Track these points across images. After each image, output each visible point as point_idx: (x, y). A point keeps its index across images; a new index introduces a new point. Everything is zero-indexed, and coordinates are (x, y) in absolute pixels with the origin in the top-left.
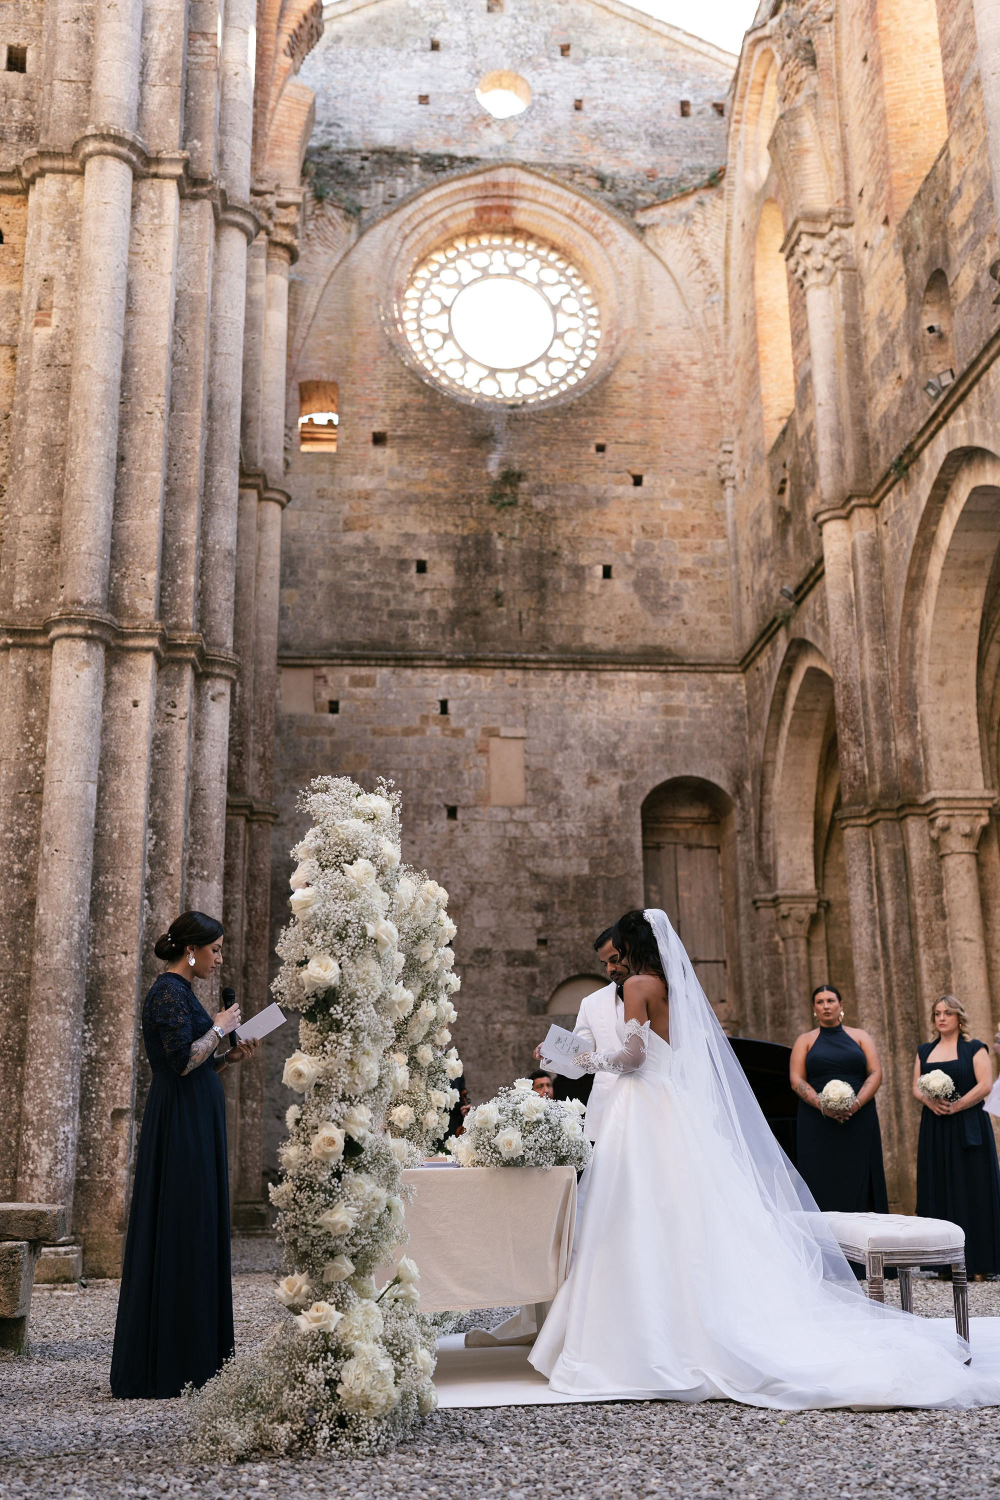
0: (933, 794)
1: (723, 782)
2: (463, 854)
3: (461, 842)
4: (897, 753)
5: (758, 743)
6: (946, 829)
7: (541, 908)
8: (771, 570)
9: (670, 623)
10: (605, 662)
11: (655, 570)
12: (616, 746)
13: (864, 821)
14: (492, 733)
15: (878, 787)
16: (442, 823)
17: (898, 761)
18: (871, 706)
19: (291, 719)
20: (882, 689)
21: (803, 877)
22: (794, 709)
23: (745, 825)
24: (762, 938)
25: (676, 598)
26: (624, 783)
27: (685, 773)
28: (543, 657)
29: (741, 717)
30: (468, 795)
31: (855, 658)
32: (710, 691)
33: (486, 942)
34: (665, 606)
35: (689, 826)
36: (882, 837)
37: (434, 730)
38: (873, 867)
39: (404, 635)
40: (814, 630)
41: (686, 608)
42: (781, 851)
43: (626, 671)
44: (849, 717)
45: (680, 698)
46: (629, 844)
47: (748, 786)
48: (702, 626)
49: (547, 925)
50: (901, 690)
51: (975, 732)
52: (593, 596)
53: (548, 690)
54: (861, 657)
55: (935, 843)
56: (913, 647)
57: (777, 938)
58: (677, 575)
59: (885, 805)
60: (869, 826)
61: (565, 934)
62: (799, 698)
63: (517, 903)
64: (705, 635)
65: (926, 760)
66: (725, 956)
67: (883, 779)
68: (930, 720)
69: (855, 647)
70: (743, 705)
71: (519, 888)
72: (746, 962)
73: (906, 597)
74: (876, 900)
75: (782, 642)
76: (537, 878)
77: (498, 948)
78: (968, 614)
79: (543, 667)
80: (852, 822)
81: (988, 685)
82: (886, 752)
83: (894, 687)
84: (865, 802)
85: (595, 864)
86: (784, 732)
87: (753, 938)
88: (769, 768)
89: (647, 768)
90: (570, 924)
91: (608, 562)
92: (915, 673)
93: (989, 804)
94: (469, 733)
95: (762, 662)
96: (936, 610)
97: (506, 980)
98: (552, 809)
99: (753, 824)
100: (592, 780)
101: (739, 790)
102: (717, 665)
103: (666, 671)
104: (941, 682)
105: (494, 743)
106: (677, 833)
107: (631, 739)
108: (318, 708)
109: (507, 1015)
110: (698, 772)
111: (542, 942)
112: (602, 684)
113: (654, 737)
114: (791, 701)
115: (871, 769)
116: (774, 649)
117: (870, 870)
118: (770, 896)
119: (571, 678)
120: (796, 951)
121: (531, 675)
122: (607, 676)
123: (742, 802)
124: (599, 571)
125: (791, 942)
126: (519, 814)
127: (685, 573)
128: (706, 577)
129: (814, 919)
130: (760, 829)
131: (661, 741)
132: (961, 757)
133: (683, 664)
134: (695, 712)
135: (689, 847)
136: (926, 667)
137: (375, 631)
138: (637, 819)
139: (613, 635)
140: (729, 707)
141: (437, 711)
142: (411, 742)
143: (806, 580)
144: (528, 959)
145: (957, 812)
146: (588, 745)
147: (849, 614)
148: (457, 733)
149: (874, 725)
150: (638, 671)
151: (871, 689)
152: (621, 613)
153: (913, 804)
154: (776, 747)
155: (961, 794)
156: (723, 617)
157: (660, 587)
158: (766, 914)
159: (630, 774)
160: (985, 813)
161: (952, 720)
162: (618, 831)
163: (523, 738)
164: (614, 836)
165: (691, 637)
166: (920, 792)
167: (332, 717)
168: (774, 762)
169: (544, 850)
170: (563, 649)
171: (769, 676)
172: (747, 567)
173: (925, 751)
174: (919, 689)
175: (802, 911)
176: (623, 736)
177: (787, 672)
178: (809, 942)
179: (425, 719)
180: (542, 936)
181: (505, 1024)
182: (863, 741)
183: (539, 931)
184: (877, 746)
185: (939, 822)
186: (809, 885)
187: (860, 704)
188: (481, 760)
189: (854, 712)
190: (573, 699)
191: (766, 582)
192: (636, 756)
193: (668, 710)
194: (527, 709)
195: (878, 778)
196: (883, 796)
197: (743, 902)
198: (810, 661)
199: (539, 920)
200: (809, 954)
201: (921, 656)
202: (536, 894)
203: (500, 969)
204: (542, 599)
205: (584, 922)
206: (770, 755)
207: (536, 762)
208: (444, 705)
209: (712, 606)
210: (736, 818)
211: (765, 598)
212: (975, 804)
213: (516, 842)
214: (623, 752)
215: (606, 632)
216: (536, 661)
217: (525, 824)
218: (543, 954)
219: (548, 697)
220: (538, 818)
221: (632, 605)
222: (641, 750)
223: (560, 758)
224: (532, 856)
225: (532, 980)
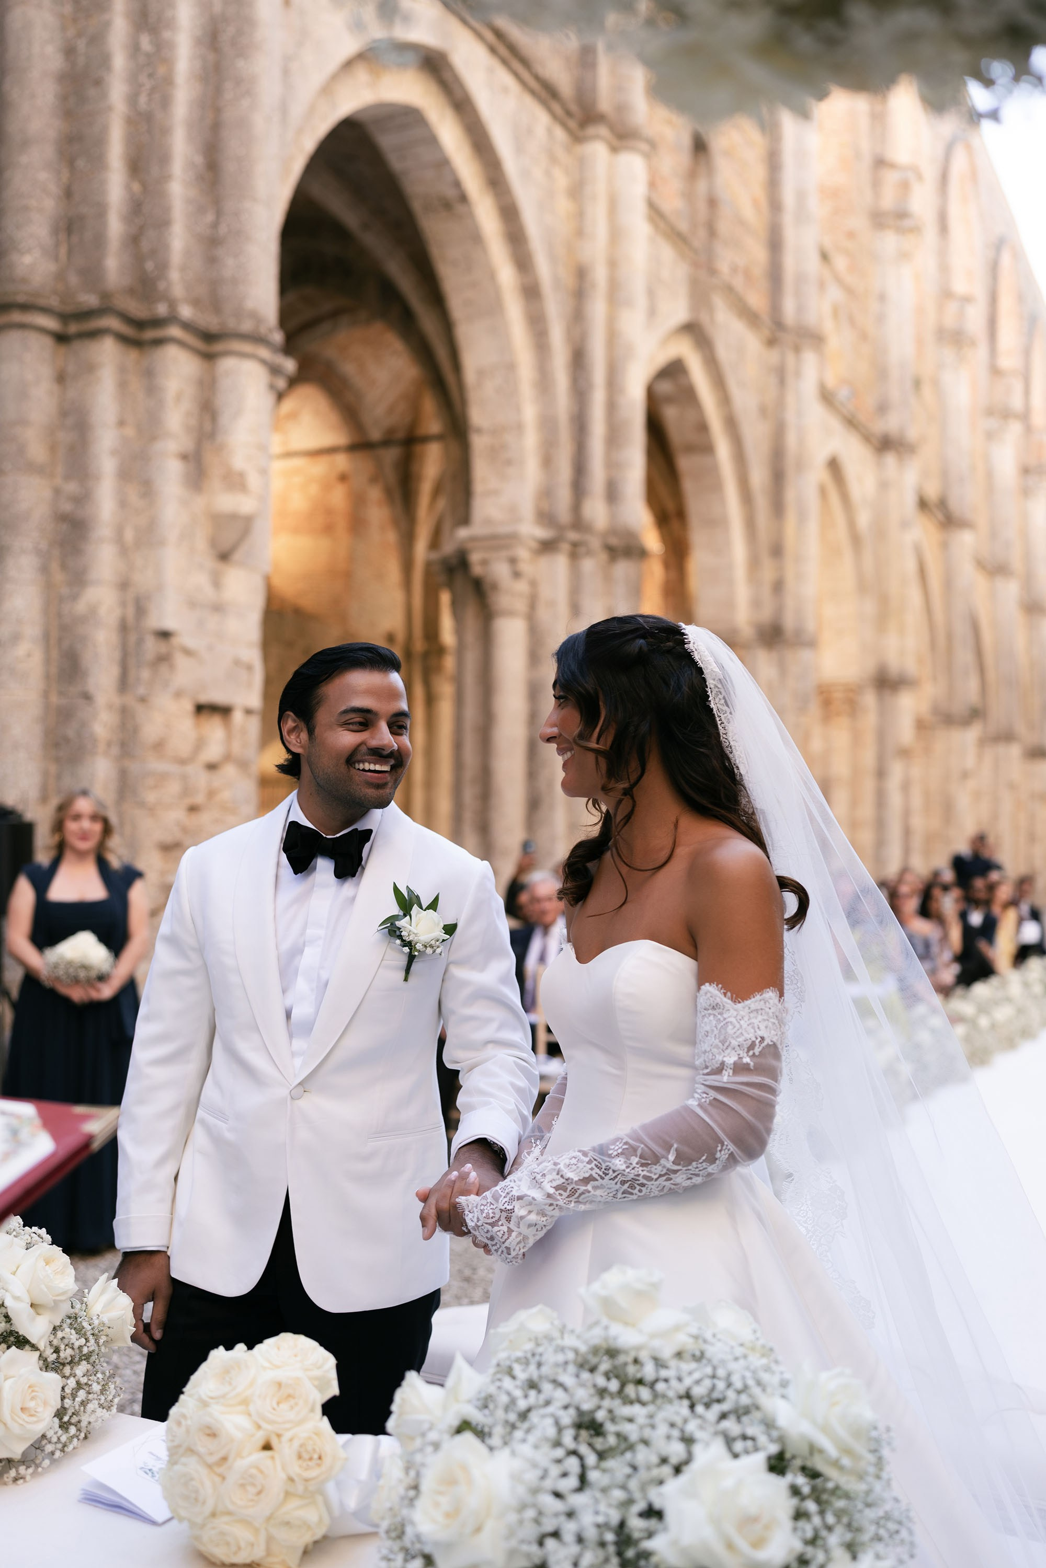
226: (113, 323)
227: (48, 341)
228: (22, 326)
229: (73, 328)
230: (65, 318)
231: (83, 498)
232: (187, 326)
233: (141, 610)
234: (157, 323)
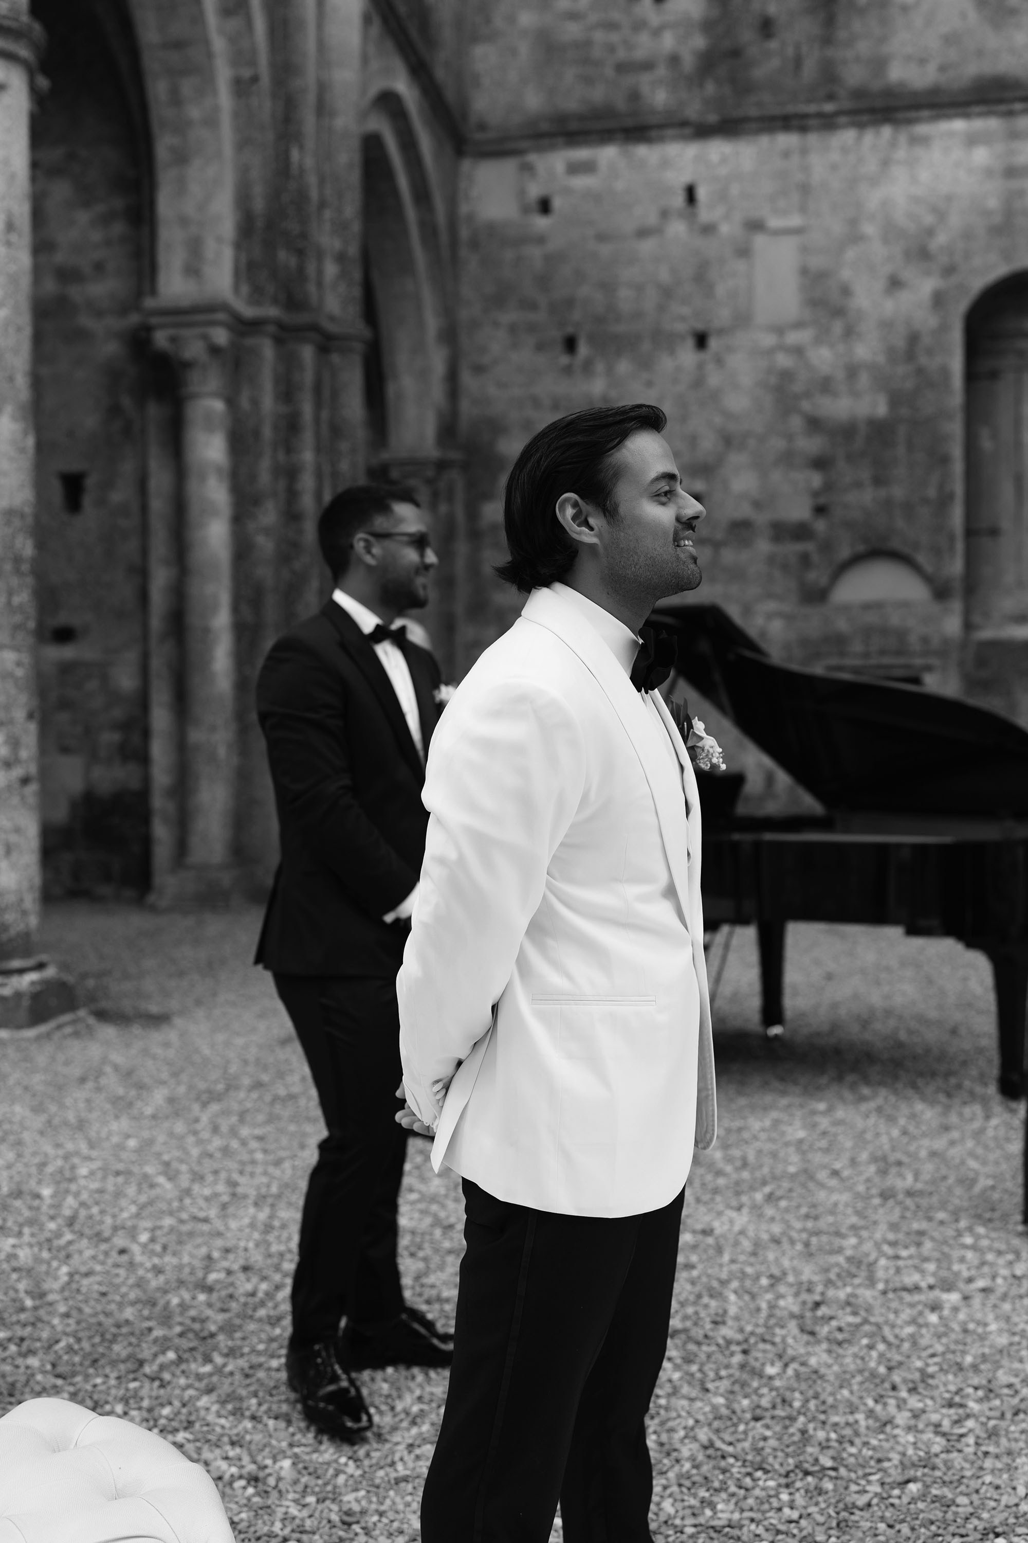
2: (715, 396)
3: (714, 379)
7: (820, 463)
9: (1021, 38)
10: (917, 107)
12: (930, 232)
14: (755, 226)
16: (687, 356)
19: (492, 229)
26: (942, 284)
28: (829, 107)
30: (723, 315)
33: (745, 511)
34: (1013, 12)
37: (677, 228)
39: (634, 96)
43: (949, 117)
46: (945, 372)
49: (828, 487)
52: (905, 9)
53: (835, 156)
61: (851, 497)
63: (787, 459)
71: (790, 437)
76: (814, 424)
77: (761, 519)
79: (828, 123)
85: (895, 400)
89: (976, 261)
90: (858, 485)
94: (725, 229)
97: (771, 560)
98: (838, 327)
100: (895, 284)
103: (1010, 113)
105: (760, 241)
107: (955, 219)
108: (526, 210)
109: (771, 606)
111: (820, 510)
112: (915, 141)
113: (987, 213)
119: (869, 137)
121: (813, 139)
122: (922, 129)
126: (793, 338)
131: (997, 219)
137: (598, 94)
138: (956, 337)
139: (932, 67)
141: (679, 200)
142: (647, 246)
144: (801, 532)
146: (890, 232)
148: (709, 230)
150: (967, 116)
152: (946, 29)
159: (949, 270)
162: (930, 352)
163: (798, 231)
164: (923, 360)
167: (541, 223)
169: (826, 385)
170: (859, 94)
176: (941, 215)
179: (665, 214)
180: (822, 500)
181: (770, 616)
183: (816, 494)
188: (740, 266)
190: (871, 166)
192: (961, 245)
193: (1012, 172)
194: (805, 189)
199: (816, 480)
202: (811, 445)
203: (764, 546)
204: (830, 22)
205: (879, 481)
207: (817, 262)
208: (691, 194)
213: (786, 376)
214: (941, 239)
215: (922, 62)
216: (820, 115)
217: (798, 351)
218: (820, 526)
219: (834, 167)
220: (818, 341)
221: (963, 16)
222: (967, 235)
223: (851, 254)
224: (807, 395)
225: (805, 560)
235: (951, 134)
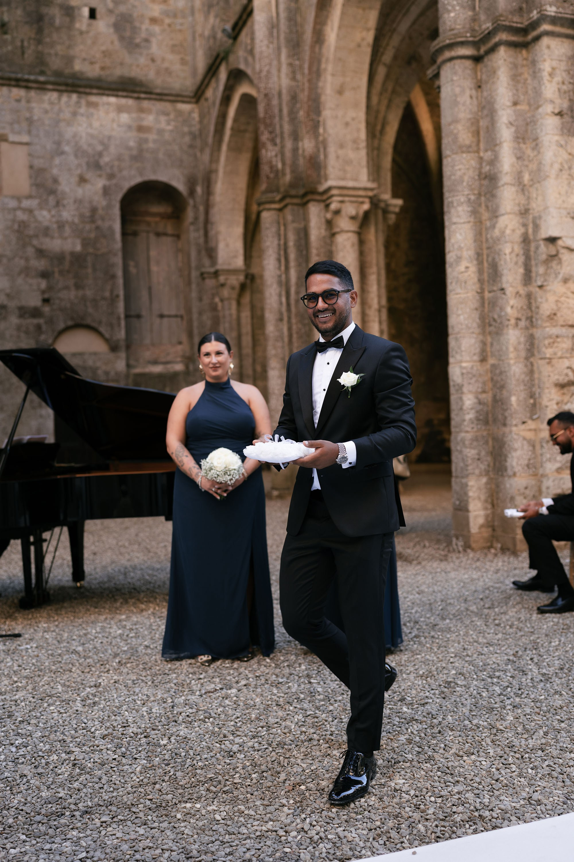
0: (330, 183)
1: (180, 186)
4: (304, 151)
5: (206, 157)
6: (337, 212)
7: (45, 275)
8: (216, 16)
9: (142, 60)
10: (91, 87)
11: (131, 16)
12: (100, 154)
13: (277, 206)
14: (2, 138)
15: (288, 178)
17: (304, 157)
18: (285, 111)
20: (294, 98)
21: (235, 257)
22: (232, 129)
23: (196, 218)
24: (206, 300)
25: (147, 40)
26: (107, 183)
27: (153, 177)
28: (42, 79)
29: (194, 137)
31: (274, 71)
32: (172, 116)
33: (2, 300)
34: (137, 46)
35: (157, 219)
36: (289, 217)
38: (282, 242)
40: (246, 61)
41: (155, 49)
42: (221, 237)
43: (108, 95)
44: (268, 121)
45: (149, 120)
46: (111, 229)
47: (199, 190)
48: (166, 65)
49: (50, 288)
50: (309, 98)
51: (363, 135)
52: (81, 33)
53: (46, 106)
54: (279, 70)
55: (329, 223)
56: (319, 62)
57: (217, 300)
58: (147, 21)
59: (293, 192)
60: (280, 210)
61: (63, 294)
62: (235, 120)
63: (26, 271)
64: (168, 71)
65: (326, 156)
66: (182, 312)
67: (293, 172)
68: (330, 123)
69: (275, 63)
70: (196, 129)
71: (27, 260)
72: (195, 316)
73: (317, 16)
74: (283, 268)
75: (223, 75)
76: (41, 253)
77: (12, 304)
78: (364, 34)
79: (42, 87)
80: (268, 206)
81: (375, 99)
82: (295, 150)
83: (303, 96)
84: (278, 190)
85: (85, 243)
86: (224, 147)
87: (200, 299)
88: (213, 176)
89: (125, 173)
90: (67, 288)
91: (93, 5)
92: (320, 84)
93: (370, 194)
95: (209, 93)
96: (340, 27)
97: (19, 328)
98: (52, 200)
99: (202, 218)
100: (82, 180)
101: (192, 192)
102: (177, 95)
103: (138, 98)
104: (340, 92)
105: (4, 147)
106: (148, 224)
107: (112, 150)
110: (163, 177)
111: (46, 301)
112: (90, 104)
113: (130, 149)
114: (229, 123)
115: (284, 164)
116: (217, 81)
117: (279, 245)
118: (212, 270)
119: (65, 98)
120: (230, 309)
121: (33, 93)
122: (93, 99)
123: (195, 202)
124: (86, 12)
125: (226, 303)
126: (26, 203)
127: (154, 20)
128: (169, 25)
129: (243, 287)
130: (207, 222)
131: (135, 152)
132: (352, 155)
133: (151, 93)
134: (160, 132)
135: (158, 235)
136: (329, 78)
138: (116, 212)
139: (97, 67)
140: (186, 129)
143: (240, 17)
144: (36, 313)
145: (347, 199)
146: (78, 152)
147: (271, 34)
149: (287, 128)
150: (117, 96)
151: (285, 97)
152: (103, 48)
153: (314, 192)
154: (218, 161)
155: (350, 184)
156: (182, 59)
157: (135, 30)
158: (210, 283)
159: (111, 176)
160: (367, 200)
161: (347, 124)
162: (103, 219)
163: (27, 144)
164: (99, 223)
165: (158, 73)
166: (319, 183)
168: (216, 171)
169: (46, 232)
170: (58, 74)
171: (214, 103)
172: (200, 17)
173: (325, 148)
174: (323, 98)
175: (235, 280)
176: (106, 147)
177: (226, 100)
178: (239, 303)
180: (46, 296)
182: (278, 141)
183: (43, 292)
184: (289, 145)
185: (334, 206)
186: (239, 262)
187: (276, 111)
189: (272, 117)
190: (66, 115)
191: (213, 28)
192: (116, 163)
193: (140, 129)
194: (30, 121)
195: (288, 171)
196: (293, 185)
197: (194, 274)
198: (244, 89)
199: (44, 284)
200: (239, 311)
201: (325, 70)
202: (41, 264)
203: (14, 320)
204: (40, 31)
205: (78, 287)
206: (214, 166)
207: (38, 163)
209: (174, 48)
210: (190, 214)
211: (211, 41)
212: (361, 193)
213: (23, 225)
214: (106, 159)
215: (92, 63)
216: (36, 82)
217: (30, 211)
218: (46, 309)
219: (46, 112)
220: (41, 207)
221: (112, 43)
222: (120, 158)
223: (57, 161)
224: (36, 236)
225: (39, 327)
226: (503, 36)
227: (468, 63)
228: (451, 59)
229: (482, 51)
230: (476, 44)
231: (494, 162)
232: (554, 20)
233: (536, 227)
234: (534, 25)
235: (108, 104)
